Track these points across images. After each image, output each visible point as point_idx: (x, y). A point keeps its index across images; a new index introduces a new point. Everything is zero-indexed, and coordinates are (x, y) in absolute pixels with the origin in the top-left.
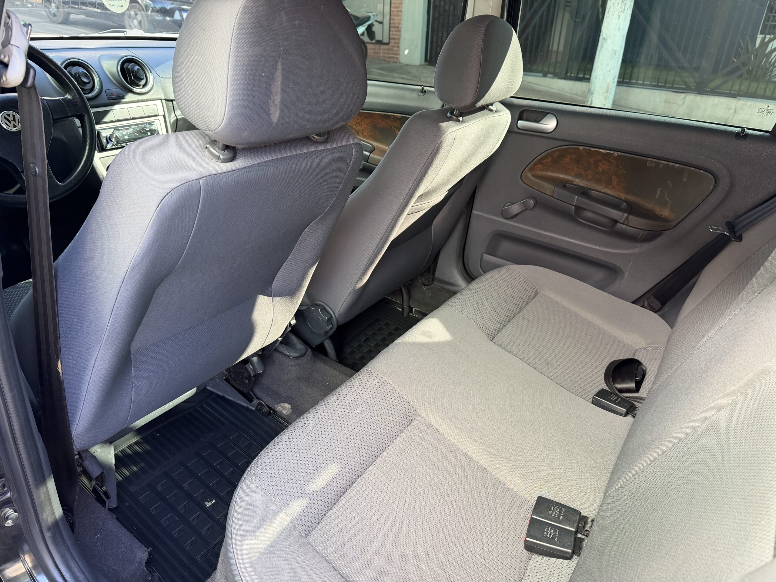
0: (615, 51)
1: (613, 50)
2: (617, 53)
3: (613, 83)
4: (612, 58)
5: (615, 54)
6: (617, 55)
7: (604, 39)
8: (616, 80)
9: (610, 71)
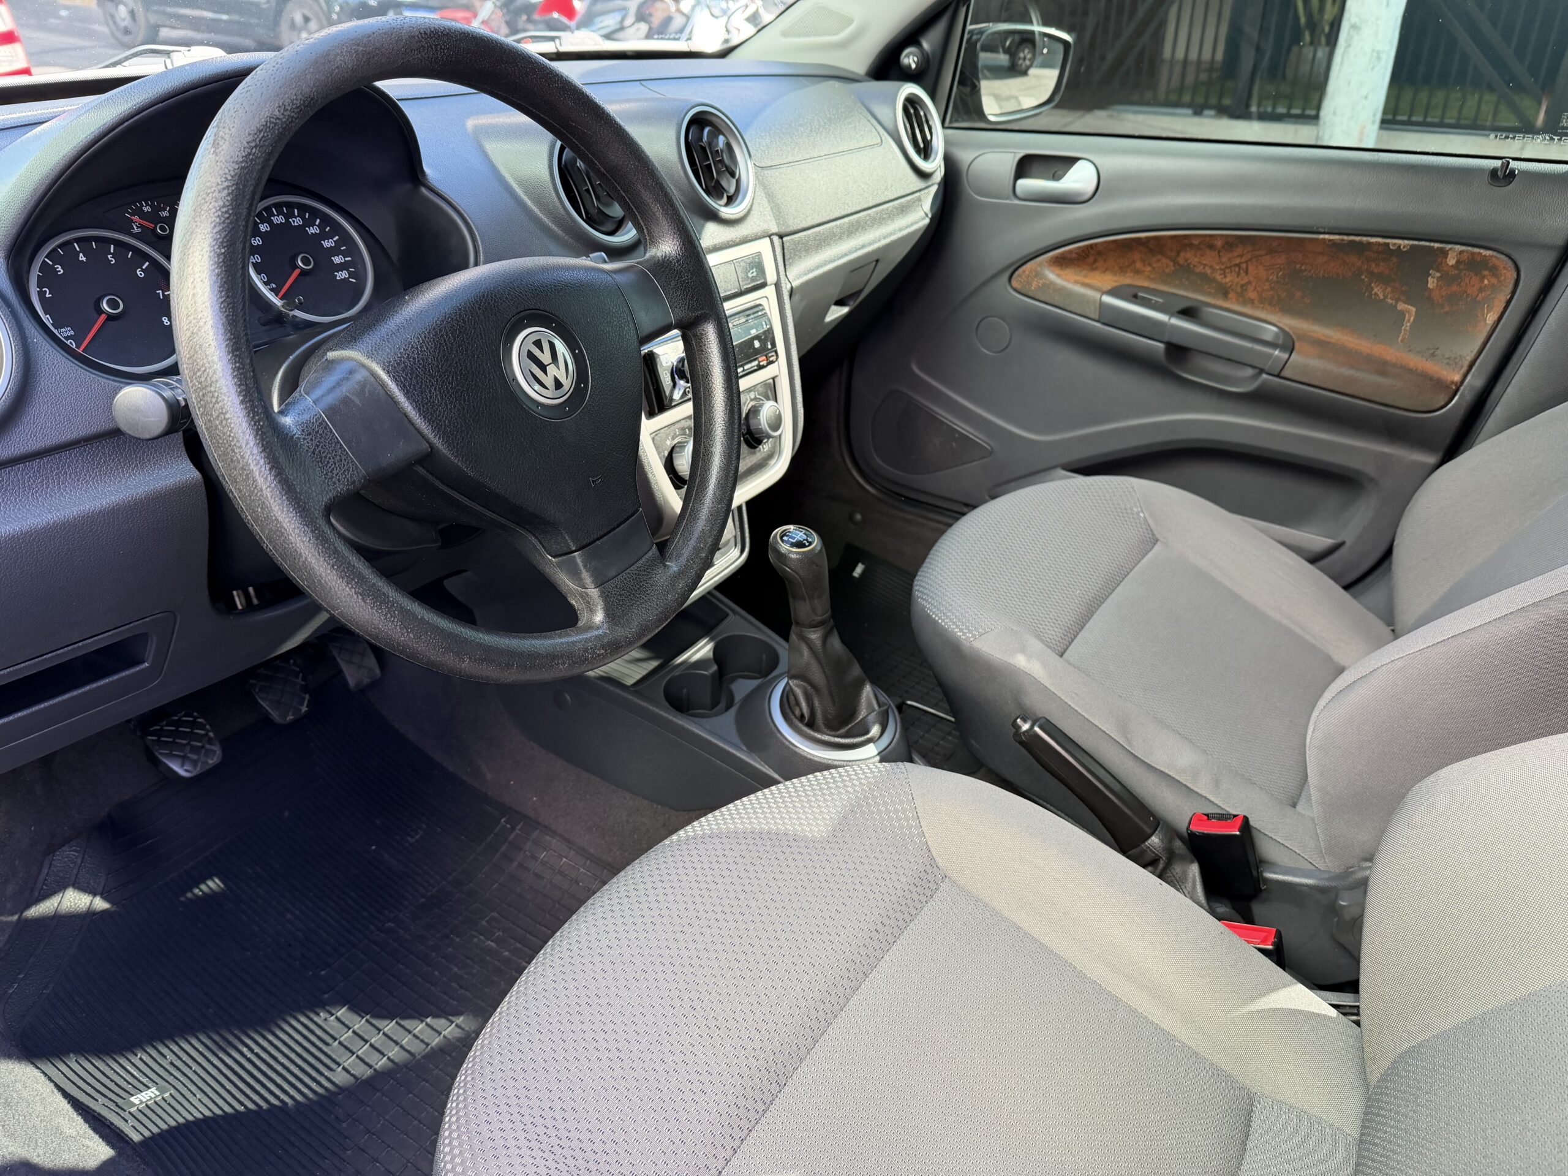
0: (1378, 53)
1: (1373, 51)
2: (1384, 56)
3: (1373, 122)
4: (1373, 68)
5: (1379, 58)
6: (1383, 62)
7: (1354, 27)
8: (1379, 116)
9: (1366, 98)
